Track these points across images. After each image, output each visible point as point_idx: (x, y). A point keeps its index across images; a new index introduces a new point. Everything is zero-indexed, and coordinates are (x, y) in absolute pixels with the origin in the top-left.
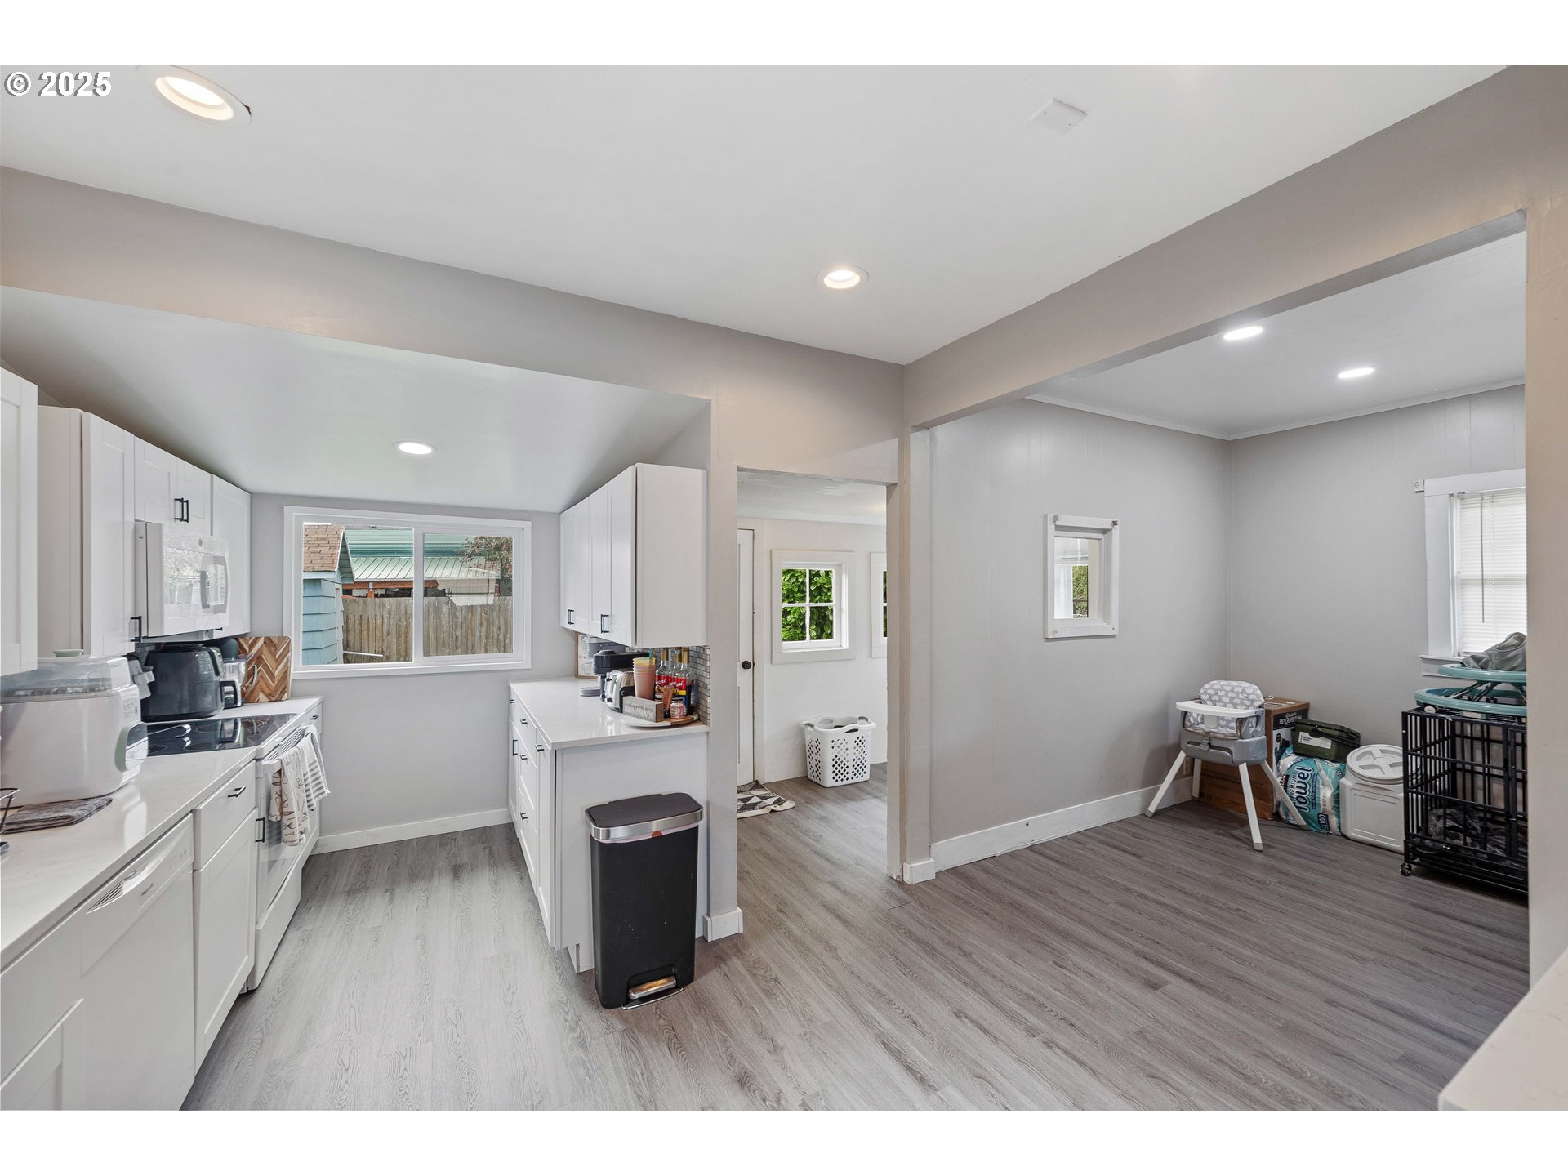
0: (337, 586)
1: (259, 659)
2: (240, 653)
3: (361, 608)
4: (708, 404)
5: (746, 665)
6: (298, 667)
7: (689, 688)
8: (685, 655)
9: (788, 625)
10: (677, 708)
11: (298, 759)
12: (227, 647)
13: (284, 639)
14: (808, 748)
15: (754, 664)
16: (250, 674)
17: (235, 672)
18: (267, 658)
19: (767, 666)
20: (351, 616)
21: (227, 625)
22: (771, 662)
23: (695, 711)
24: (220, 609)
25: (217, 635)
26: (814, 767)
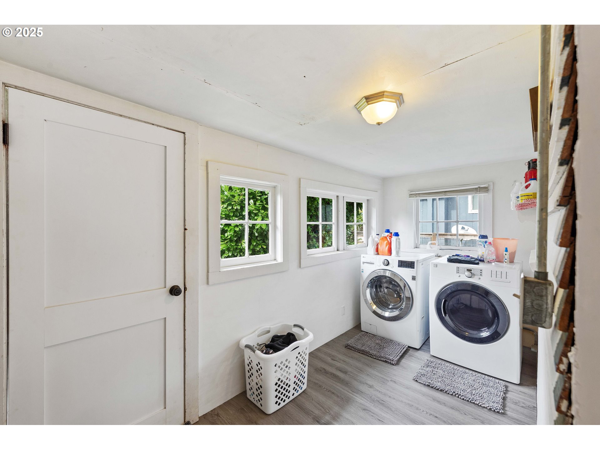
5: (174, 291)
9: (225, 240)
14: (247, 368)
15: (185, 289)
19: (202, 288)
22: (208, 283)
26: (254, 390)
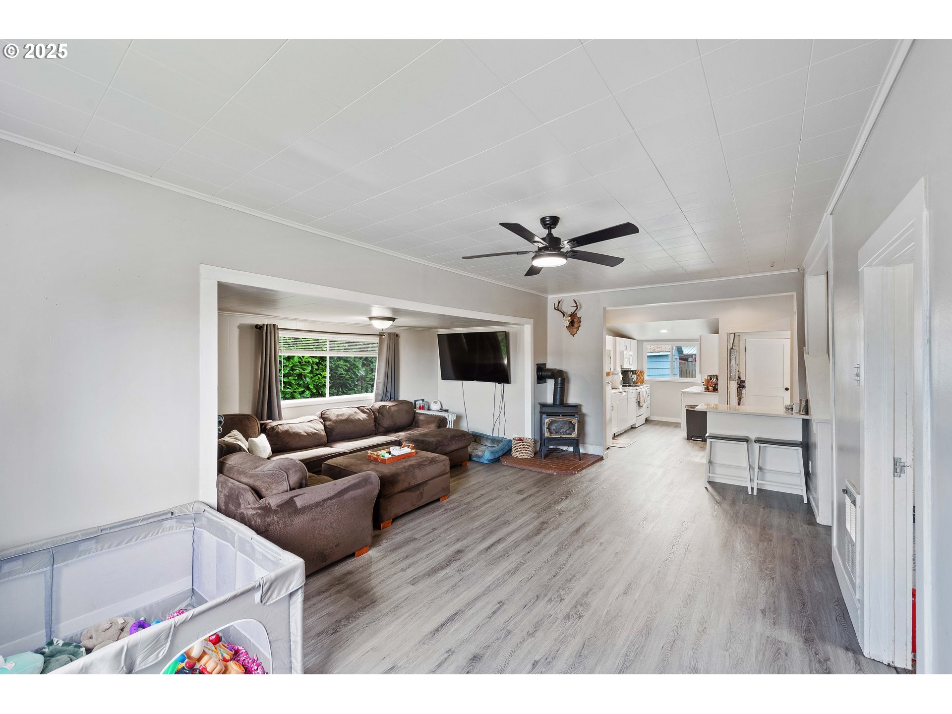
0: (676, 357)
1: (639, 375)
2: (636, 374)
3: (686, 366)
4: (718, 319)
6: (646, 378)
7: (715, 385)
8: (715, 377)
10: (711, 388)
11: (643, 392)
12: (634, 372)
13: (643, 371)
16: (637, 378)
17: (635, 377)
18: (640, 375)
20: (683, 370)
21: (633, 368)
23: (715, 390)
24: (632, 365)
25: (631, 370)
